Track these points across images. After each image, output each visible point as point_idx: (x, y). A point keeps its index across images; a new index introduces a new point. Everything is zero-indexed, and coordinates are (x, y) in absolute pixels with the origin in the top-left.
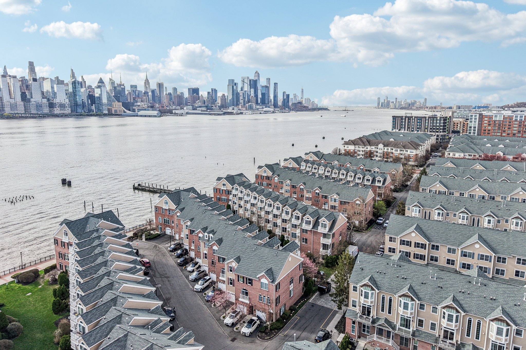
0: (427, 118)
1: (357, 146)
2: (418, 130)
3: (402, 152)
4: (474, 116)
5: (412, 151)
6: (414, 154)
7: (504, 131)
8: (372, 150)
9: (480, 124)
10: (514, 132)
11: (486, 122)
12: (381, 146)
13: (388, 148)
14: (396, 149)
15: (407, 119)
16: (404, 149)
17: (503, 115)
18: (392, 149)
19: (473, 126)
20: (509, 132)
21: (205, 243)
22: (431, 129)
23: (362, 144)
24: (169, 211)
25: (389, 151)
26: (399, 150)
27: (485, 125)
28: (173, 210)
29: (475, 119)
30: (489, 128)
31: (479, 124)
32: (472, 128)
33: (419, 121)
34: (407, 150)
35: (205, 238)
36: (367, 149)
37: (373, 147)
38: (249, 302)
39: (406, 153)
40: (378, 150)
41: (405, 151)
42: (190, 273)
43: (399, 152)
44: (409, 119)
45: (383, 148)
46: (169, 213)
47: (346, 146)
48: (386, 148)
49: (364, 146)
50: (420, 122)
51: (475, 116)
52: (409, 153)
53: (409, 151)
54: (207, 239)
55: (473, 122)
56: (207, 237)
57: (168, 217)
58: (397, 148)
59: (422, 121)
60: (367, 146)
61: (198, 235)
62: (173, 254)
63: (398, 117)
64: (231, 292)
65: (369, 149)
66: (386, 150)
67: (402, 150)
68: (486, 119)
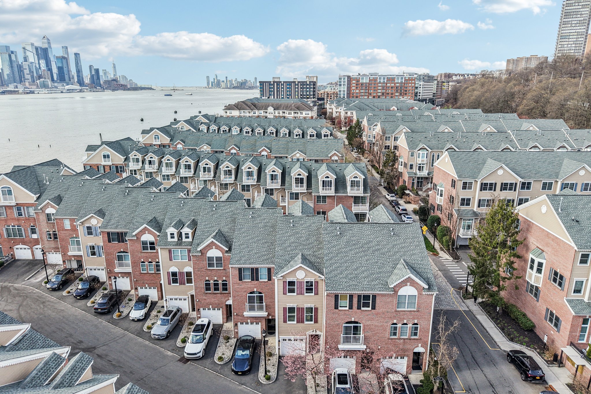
0: (297, 83)
1: (242, 111)
2: (288, 96)
3: (296, 114)
4: (342, 79)
5: (307, 112)
6: (310, 116)
7: (371, 94)
8: (260, 114)
9: (349, 88)
10: (380, 94)
11: (354, 85)
12: (270, 109)
13: (279, 111)
14: (289, 111)
15: (275, 84)
16: (298, 111)
17: (368, 77)
18: (284, 113)
19: (342, 89)
20: (375, 94)
21: (170, 251)
22: (301, 95)
23: (248, 108)
24: (19, 209)
25: (281, 114)
26: (293, 113)
27: (353, 88)
28: (28, 205)
29: (344, 82)
30: (357, 91)
31: (347, 87)
32: (342, 92)
33: (288, 86)
34: (301, 111)
35: (169, 239)
36: (255, 115)
37: (262, 112)
38: (365, 347)
39: (301, 115)
40: (268, 115)
41: (299, 113)
42: (140, 323)
43: (293, 115)
44: (277, 85)
45: (273, 112)
46: (20, 214)
47: (228, 112)
48: (277, 112)
49: (251, 111)
50: (289, 88)
51: (344, 79)
52: (304, 115)
53: (304, 113)
54: (176, 239)
55: (342, 85)
56: (176, 236)
57: (17, 223)
58: (291, 110)
59: (291, 87)
60: (254, 111)
61: (138, 239)
62: (64, 293)
63: (266, 82)
64: (292, 338)
65: (256, 115)
66: (277, 114)
67: (296, 113)
68: (354, 82)
